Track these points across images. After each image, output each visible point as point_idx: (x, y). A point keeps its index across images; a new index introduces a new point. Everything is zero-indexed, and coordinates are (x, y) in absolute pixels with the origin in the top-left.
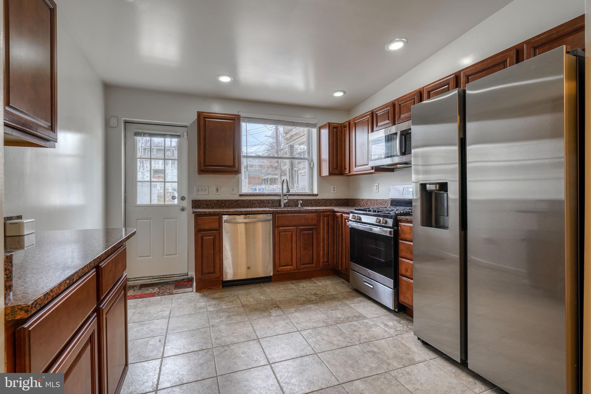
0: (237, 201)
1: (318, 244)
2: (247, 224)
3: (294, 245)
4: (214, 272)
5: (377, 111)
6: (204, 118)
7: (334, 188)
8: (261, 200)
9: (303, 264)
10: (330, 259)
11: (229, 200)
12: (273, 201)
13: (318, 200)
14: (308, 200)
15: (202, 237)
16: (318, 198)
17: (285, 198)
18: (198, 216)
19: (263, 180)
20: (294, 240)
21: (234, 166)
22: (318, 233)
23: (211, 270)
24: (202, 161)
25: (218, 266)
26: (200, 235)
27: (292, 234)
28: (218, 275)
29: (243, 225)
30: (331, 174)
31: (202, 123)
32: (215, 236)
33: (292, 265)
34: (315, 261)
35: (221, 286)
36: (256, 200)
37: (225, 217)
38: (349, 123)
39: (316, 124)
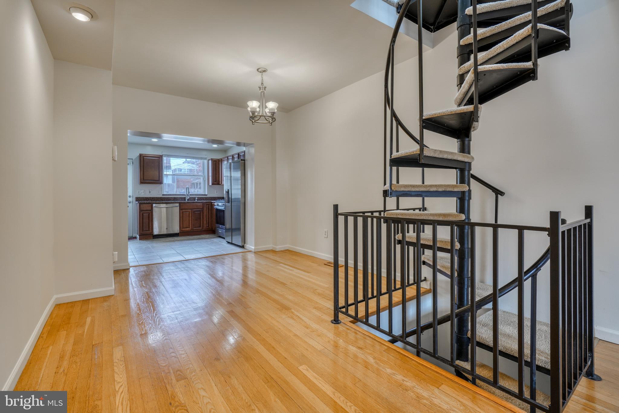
0: (161, 198)
1: (203, 218)
2: (168, 208)
3: (190, 218)
4: (149, 230)
5: (234, 155)
6: (143, 157)
7: (217, 191)
8: (174, 198)
9: (195, 227)
10: (209, 225)
11: (157, 197)
12: (181, 198)
13: (208, 197)
14: (201, 197)
15: (143, 215)
16: (207, 196)
17: (188, 196)
18: (140, 204)
19: (192, 183)
20: (190, 215)
21: (159, 180)
22: (203, 213)
23: (148, 229)
24: (142, 178)
25: (151, 227)
26: (142, 213)
27: (189, 213)
28: (150, 232)
29: (165, 209)
30: (213, 184)
31: (142, 159)
32: (149, 213)
33: (189, 228)
34: (201, 226)
35: (152, 238)
36: (172, 197)
37: (154, 205)
38: (221, 160)
39: (206, 158)
